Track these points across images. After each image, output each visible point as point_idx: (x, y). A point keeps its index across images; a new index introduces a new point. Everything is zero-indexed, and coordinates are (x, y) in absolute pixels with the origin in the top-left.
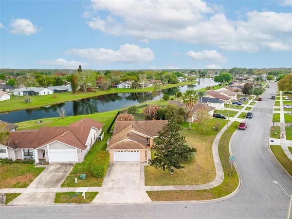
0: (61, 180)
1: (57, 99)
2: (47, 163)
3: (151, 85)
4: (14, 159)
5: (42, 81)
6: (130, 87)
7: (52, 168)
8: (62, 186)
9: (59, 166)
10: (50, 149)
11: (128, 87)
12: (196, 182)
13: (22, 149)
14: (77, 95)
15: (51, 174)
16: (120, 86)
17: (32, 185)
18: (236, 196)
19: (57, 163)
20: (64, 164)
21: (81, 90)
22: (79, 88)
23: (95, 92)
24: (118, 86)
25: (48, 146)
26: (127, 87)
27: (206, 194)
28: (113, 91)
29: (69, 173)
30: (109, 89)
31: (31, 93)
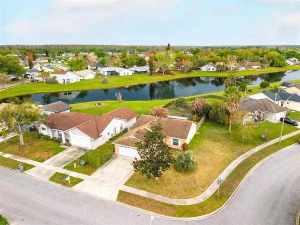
0: (68, 162)
1: (133, 81)
2: (70, 145)
3: (243, 68)
4: (52, 137)
5: (126, 61)
6: (215, 70)
7: (71, 150)
8: (65, 168)
9: (76, 149)
10: (72, 133)
11: (213, 69)
12: (172, 194)
13: (57, 130)
14: (153, 78)
15: (66, 155)
16: (204, 69)
17: (47, 162)
18: (198, 221)
19: (76, 147)
20: (80, 149)
21: (160, 72)
22: (158, 70)
23: (173, 74)
24: (201, 68)
25: (70, 131)
26: (211, 70)
27: (170, 210)
28: (194, 74)
29: (78, 157)
30: (190, 71)
31: (113, 73)
